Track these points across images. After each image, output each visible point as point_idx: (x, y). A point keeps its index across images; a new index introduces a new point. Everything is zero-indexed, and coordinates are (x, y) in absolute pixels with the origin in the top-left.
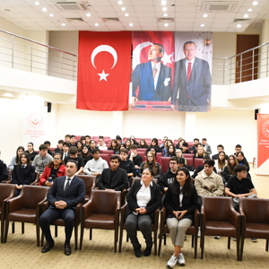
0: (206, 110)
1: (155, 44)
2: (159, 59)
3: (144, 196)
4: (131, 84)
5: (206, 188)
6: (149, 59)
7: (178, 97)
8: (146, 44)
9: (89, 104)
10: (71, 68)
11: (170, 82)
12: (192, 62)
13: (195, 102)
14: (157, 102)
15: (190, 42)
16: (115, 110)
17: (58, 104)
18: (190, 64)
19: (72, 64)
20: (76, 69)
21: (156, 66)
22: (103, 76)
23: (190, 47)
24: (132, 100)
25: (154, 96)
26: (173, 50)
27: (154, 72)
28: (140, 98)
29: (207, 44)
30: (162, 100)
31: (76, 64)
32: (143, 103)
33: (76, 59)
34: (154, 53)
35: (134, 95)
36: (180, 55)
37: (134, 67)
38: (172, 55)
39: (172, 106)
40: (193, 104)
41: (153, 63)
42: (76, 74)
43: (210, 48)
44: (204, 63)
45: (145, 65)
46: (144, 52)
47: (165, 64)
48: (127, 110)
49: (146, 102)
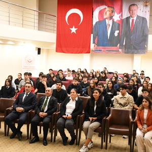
0: (144, 53)
1: (108, 7)
2: (111, 18)
3: (71, 106)
4: (92, 35)
5: (120, 104)
6: (105, 17)
7: (124, 44)
8: (102, 7)
9: (64, 49)
10: (53, 25)
11: (119, 34)
12: (135, 18)
13: (137, 47)
14: (110, 47)
15: (134, 5)
16: (81, 53)
17: (48, 49)
18: (133, 20)
19: (53, 22)
20: (56, 25)
21: (109, 22)
22: (74, 30)
23: (134, 8)
24: (92, 46)
25: (108, 44)
26: (121, 11)
27: (108, 27)
28: (98, 45)
29: (146, 6)
30: (113, 46)
31: (56, 22)
32: (100, 48)
33: (56, 18)
34: (108, 13)
35: (94, 43)
36: (126, 14)
37: (94, 24)
38: (120, 14)
39: (120, 50)
40: (135, 48)
41: (107, 21)
42: (56, 29)
43: (148, 8)
44: (144, 19)
45: (102, 21)
46: (101, 13)
47: (115, 21)
48: (89, 53)
49: (102, 47)
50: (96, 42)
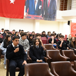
4: (25, 6)
7: (44, 14)
28: (29, 13)
32: (30, 15)
35: (26, 12)
39: (42, 18)
48: (23, 18)
49: (31, 15)
50: (28, 12)
